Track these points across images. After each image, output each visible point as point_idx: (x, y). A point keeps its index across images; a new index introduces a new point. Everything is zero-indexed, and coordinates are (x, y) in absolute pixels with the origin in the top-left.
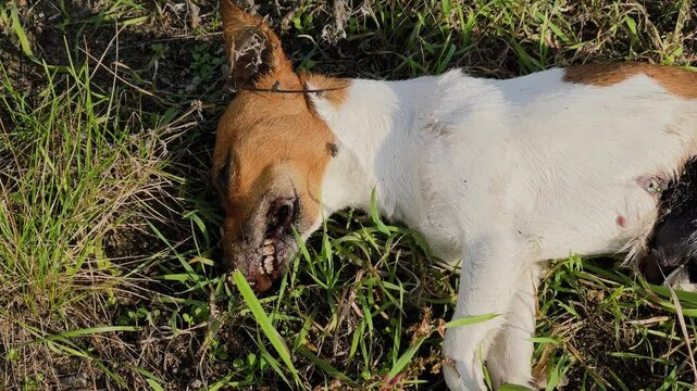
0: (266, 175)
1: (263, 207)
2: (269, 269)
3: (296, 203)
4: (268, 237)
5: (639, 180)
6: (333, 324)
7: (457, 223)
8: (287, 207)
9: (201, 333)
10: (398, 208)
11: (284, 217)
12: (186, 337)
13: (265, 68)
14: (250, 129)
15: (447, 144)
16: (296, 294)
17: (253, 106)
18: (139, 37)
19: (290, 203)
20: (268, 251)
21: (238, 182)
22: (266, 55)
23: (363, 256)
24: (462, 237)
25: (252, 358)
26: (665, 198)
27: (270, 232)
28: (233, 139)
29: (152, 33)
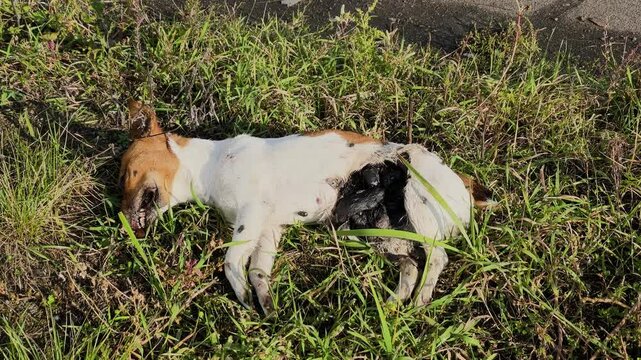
0: (144, 178)
1: (140, 193)
2: (143, 225)
3: (157, 190)
4: (142, 207)
5: (327, 180)
6: (173, 250)
7: (235, 199)
8: (152, 192)
9: (105, 252)
10: (211, 198)
11: (151, 197)
12: (97, 255)
13: (146, 129)
14: (136, 156)
15: (232, 162)
16: (157, 238)
17: (140, 146)
18: (93, 130)
19: (154, 190)
20: (142, 215)
21: (129, 182)
22: (148, 122)
23: (191, 220)
24: (237, 204)
25: (130, 264)
26: (341, 191)
27: (144, 205)
28: (128, 161)
29: (100, 128)
